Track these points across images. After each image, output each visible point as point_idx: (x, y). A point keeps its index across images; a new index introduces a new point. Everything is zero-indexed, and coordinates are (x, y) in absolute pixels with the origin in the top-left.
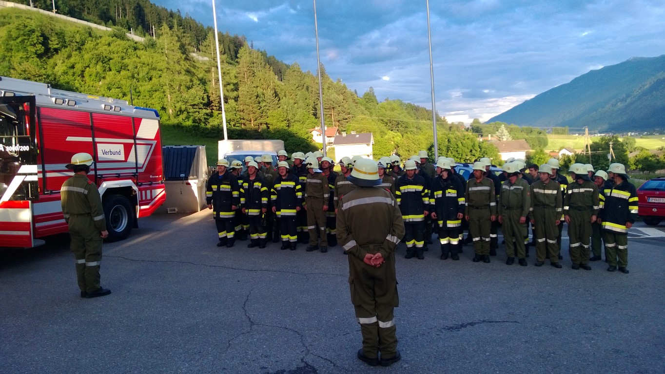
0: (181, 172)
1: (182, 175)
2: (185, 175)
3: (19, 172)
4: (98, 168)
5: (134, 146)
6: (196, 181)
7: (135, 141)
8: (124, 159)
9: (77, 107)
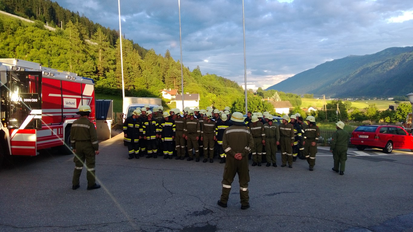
0: (102, 115)
2: (105, 117)
3: (31, 113)
4: (63, 112)
5: (81, 100)
6: (111, 121)
7: (82, 97)
8: (76, 107)
9: (54, 77)
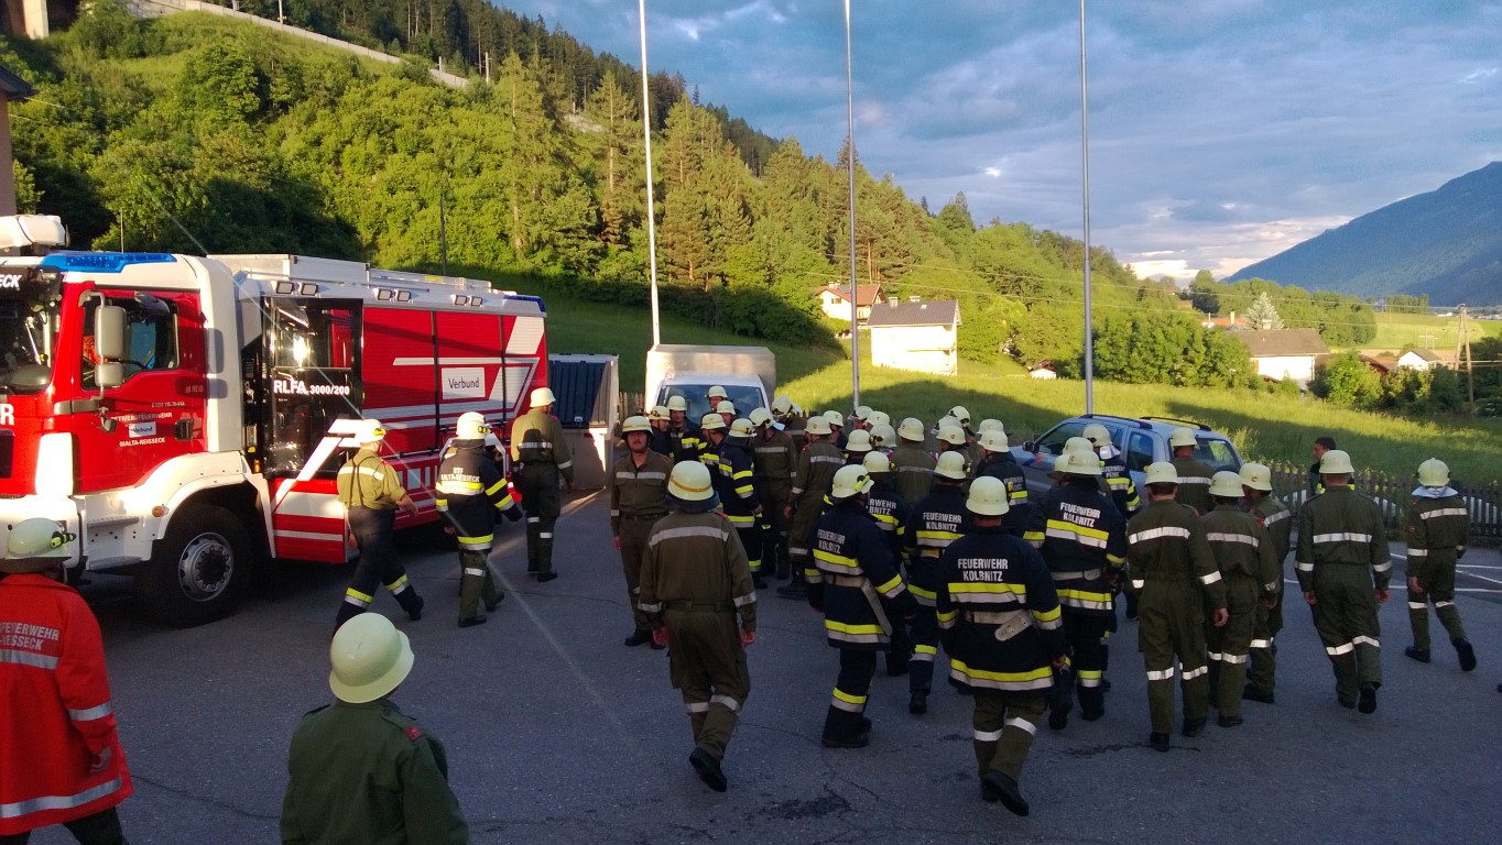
0: (575, 413)
1: (578, 419)
2: (584, 419)
3: (331, 431)
4: (440, 413)
5: (501, 370)
6: (604, 431)
7: (503, 361)
8: (483, 396)
9: (412, 303)
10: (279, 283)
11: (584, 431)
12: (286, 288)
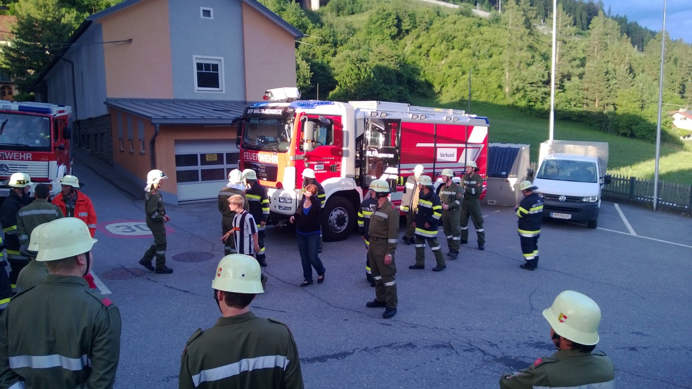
0: (503, 170)
1: (504, 173)
2: (506, 173)
3: (386, 172)
7: (466, 146)
8: (456, 160)
9: (426, 121)
10: (372, 112)
11: (505, 179)
12: (374, 114)
